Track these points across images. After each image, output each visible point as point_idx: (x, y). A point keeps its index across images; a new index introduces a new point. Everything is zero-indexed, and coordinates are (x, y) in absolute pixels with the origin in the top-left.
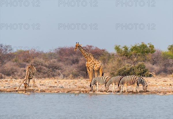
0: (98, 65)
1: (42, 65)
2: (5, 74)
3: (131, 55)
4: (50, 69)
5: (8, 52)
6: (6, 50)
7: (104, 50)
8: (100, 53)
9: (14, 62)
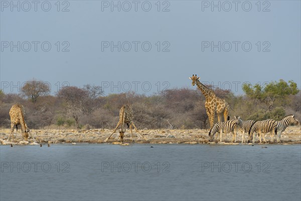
0: (222, 105)
1: (144, 112)
2: (93, 125)
3: (266, 97)
4: (155, 117)
5: (98, 96)
6: (95, 92)
7: (228, 92)
8: (222, 95)
9: (105, 109)
